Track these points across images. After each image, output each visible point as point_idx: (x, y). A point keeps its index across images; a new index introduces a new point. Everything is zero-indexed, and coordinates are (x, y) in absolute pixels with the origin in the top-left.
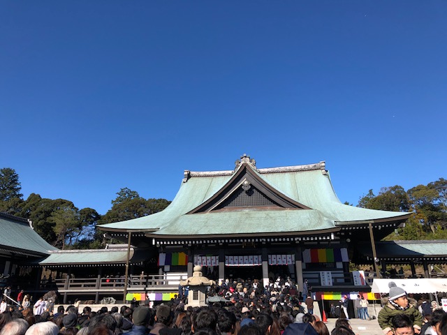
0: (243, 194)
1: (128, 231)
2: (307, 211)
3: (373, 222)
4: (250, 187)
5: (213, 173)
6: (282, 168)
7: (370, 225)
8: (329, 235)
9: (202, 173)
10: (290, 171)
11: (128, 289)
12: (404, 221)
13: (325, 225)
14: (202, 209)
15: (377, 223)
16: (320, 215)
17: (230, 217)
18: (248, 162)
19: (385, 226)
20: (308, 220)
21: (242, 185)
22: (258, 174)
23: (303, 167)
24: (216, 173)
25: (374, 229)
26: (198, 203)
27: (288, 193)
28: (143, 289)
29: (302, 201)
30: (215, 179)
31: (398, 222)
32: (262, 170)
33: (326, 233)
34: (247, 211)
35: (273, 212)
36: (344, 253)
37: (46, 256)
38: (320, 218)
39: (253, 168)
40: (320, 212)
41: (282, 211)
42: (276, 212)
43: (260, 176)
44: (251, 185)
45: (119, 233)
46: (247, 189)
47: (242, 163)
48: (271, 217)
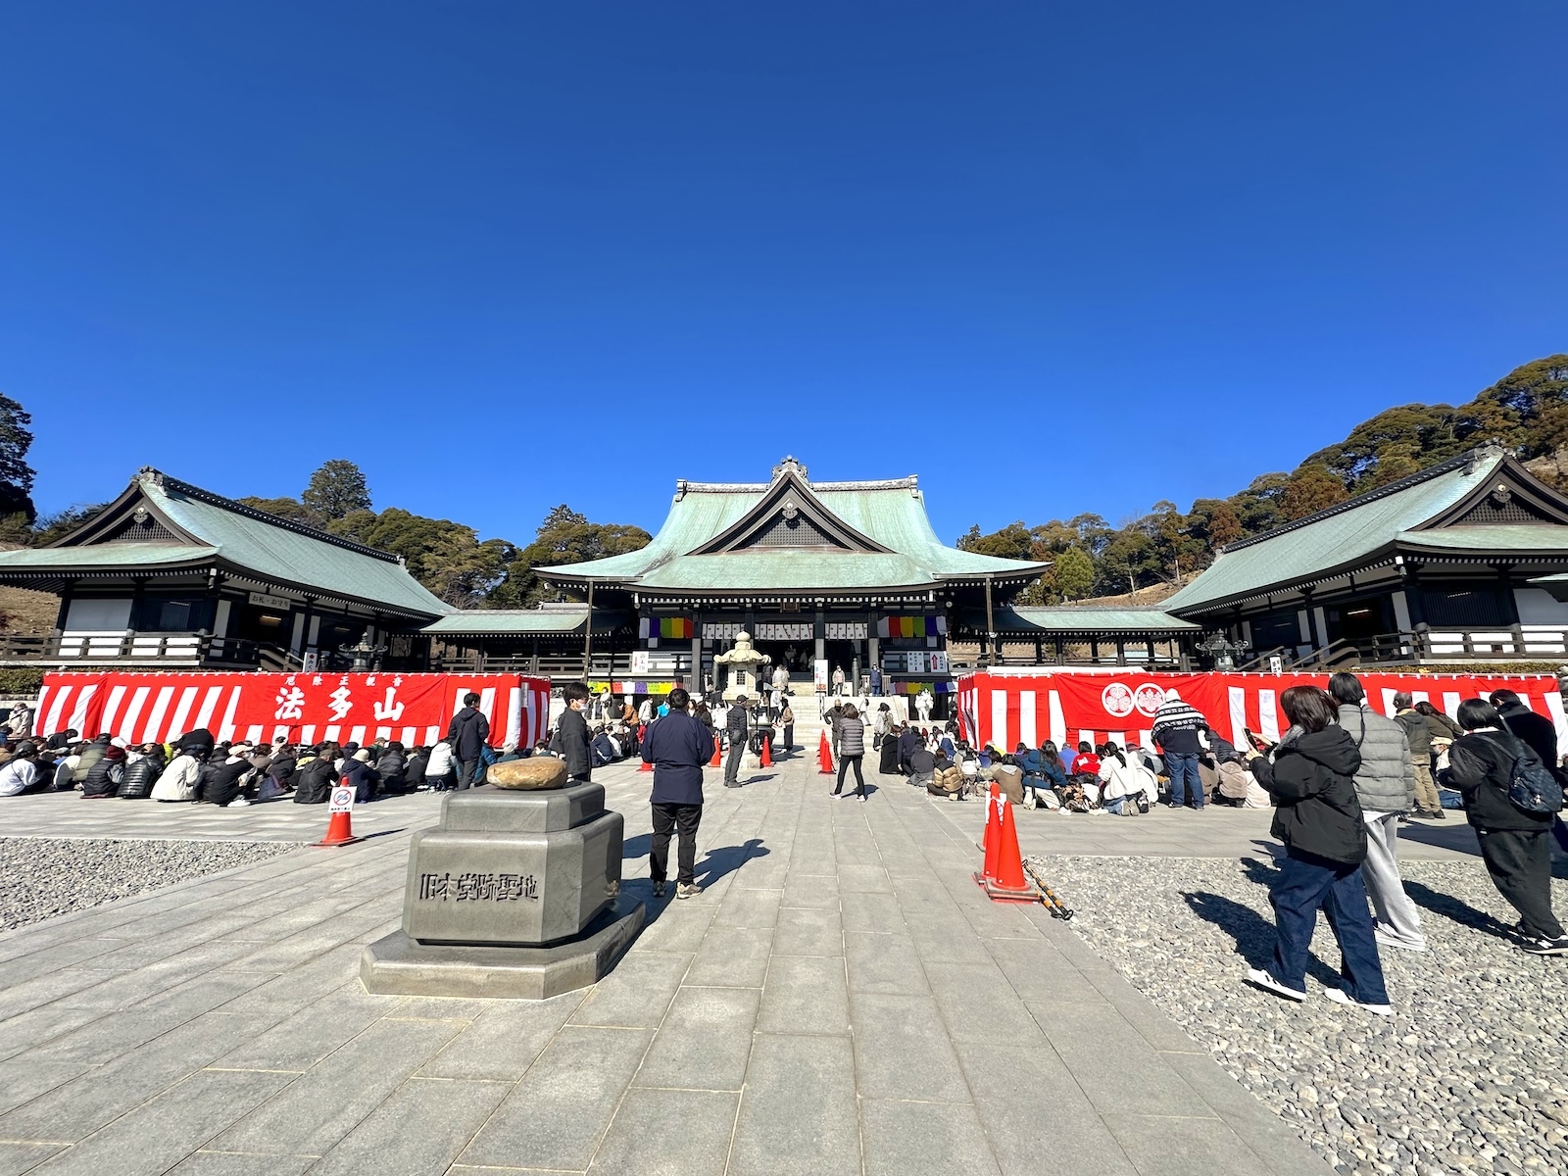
0: (783, 524)
1: (587, 580)
2: (889, 555)
3: (992, 576)
4: (796, 513)
5: (728, 487)
6: (846, 485)
7: (988, 580)
8: (926, 593)
9: (708, 486)
10: (859, 490)
11: (590, 674)
12: (1038, 576)
13: (918, 579)
14: (714, 548)
15: (998, 577)
16: (911, 562)
17: (762, 561)
18: (795, 471)
19: (1010, 582)
20: (891, 571)
21: (782, 509)
22: (811, 492)
23: (882, 483)
24: (735, 486)
25: (992, 586)
26: (705, 538)
27: (857, 524)
28: (607, 674)
29: (879, 537)
30: (731, 497)
31: (1030, 576)
32: (818, 485)
33: (921, 591)
34: (790, 553)
35: (832, 556)
36: (941, 624)
37: (436, 618)
38: (909, 569)
39: (804, 481)
40: (908, 558)
41: (848, 556)
42: (838, 556)
43: (814, 494)
44: (797, 509)
45: (573, 583)
46: (790, 517)
47: (785, 471)
48: (830, 565)
